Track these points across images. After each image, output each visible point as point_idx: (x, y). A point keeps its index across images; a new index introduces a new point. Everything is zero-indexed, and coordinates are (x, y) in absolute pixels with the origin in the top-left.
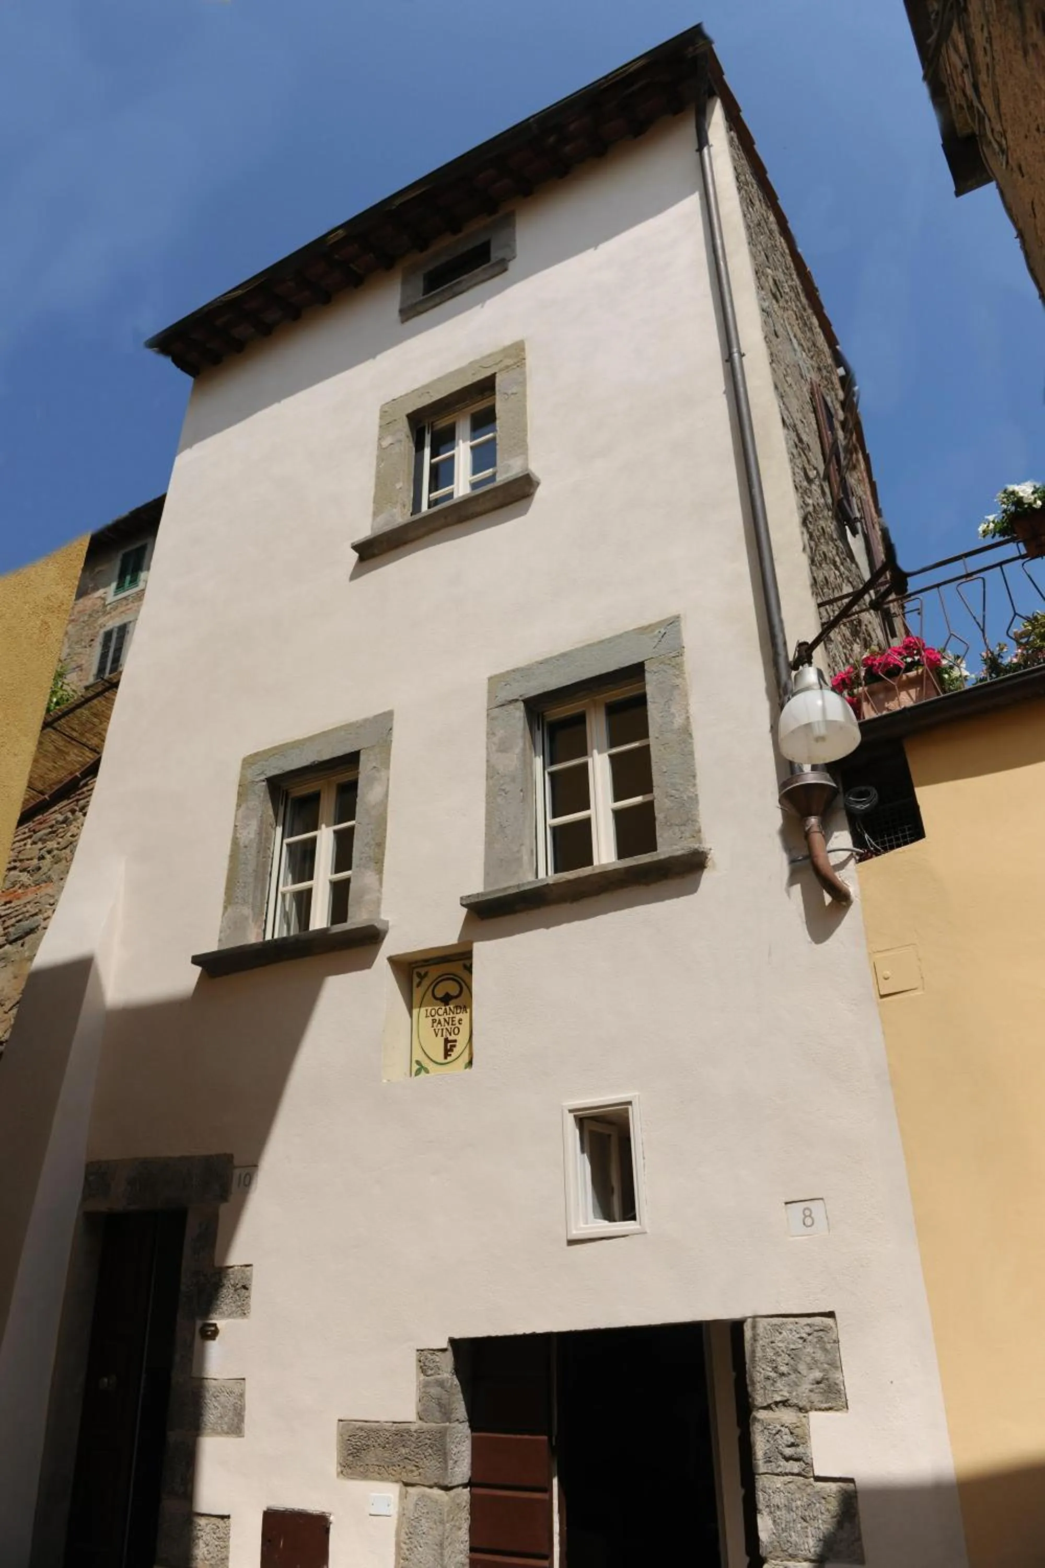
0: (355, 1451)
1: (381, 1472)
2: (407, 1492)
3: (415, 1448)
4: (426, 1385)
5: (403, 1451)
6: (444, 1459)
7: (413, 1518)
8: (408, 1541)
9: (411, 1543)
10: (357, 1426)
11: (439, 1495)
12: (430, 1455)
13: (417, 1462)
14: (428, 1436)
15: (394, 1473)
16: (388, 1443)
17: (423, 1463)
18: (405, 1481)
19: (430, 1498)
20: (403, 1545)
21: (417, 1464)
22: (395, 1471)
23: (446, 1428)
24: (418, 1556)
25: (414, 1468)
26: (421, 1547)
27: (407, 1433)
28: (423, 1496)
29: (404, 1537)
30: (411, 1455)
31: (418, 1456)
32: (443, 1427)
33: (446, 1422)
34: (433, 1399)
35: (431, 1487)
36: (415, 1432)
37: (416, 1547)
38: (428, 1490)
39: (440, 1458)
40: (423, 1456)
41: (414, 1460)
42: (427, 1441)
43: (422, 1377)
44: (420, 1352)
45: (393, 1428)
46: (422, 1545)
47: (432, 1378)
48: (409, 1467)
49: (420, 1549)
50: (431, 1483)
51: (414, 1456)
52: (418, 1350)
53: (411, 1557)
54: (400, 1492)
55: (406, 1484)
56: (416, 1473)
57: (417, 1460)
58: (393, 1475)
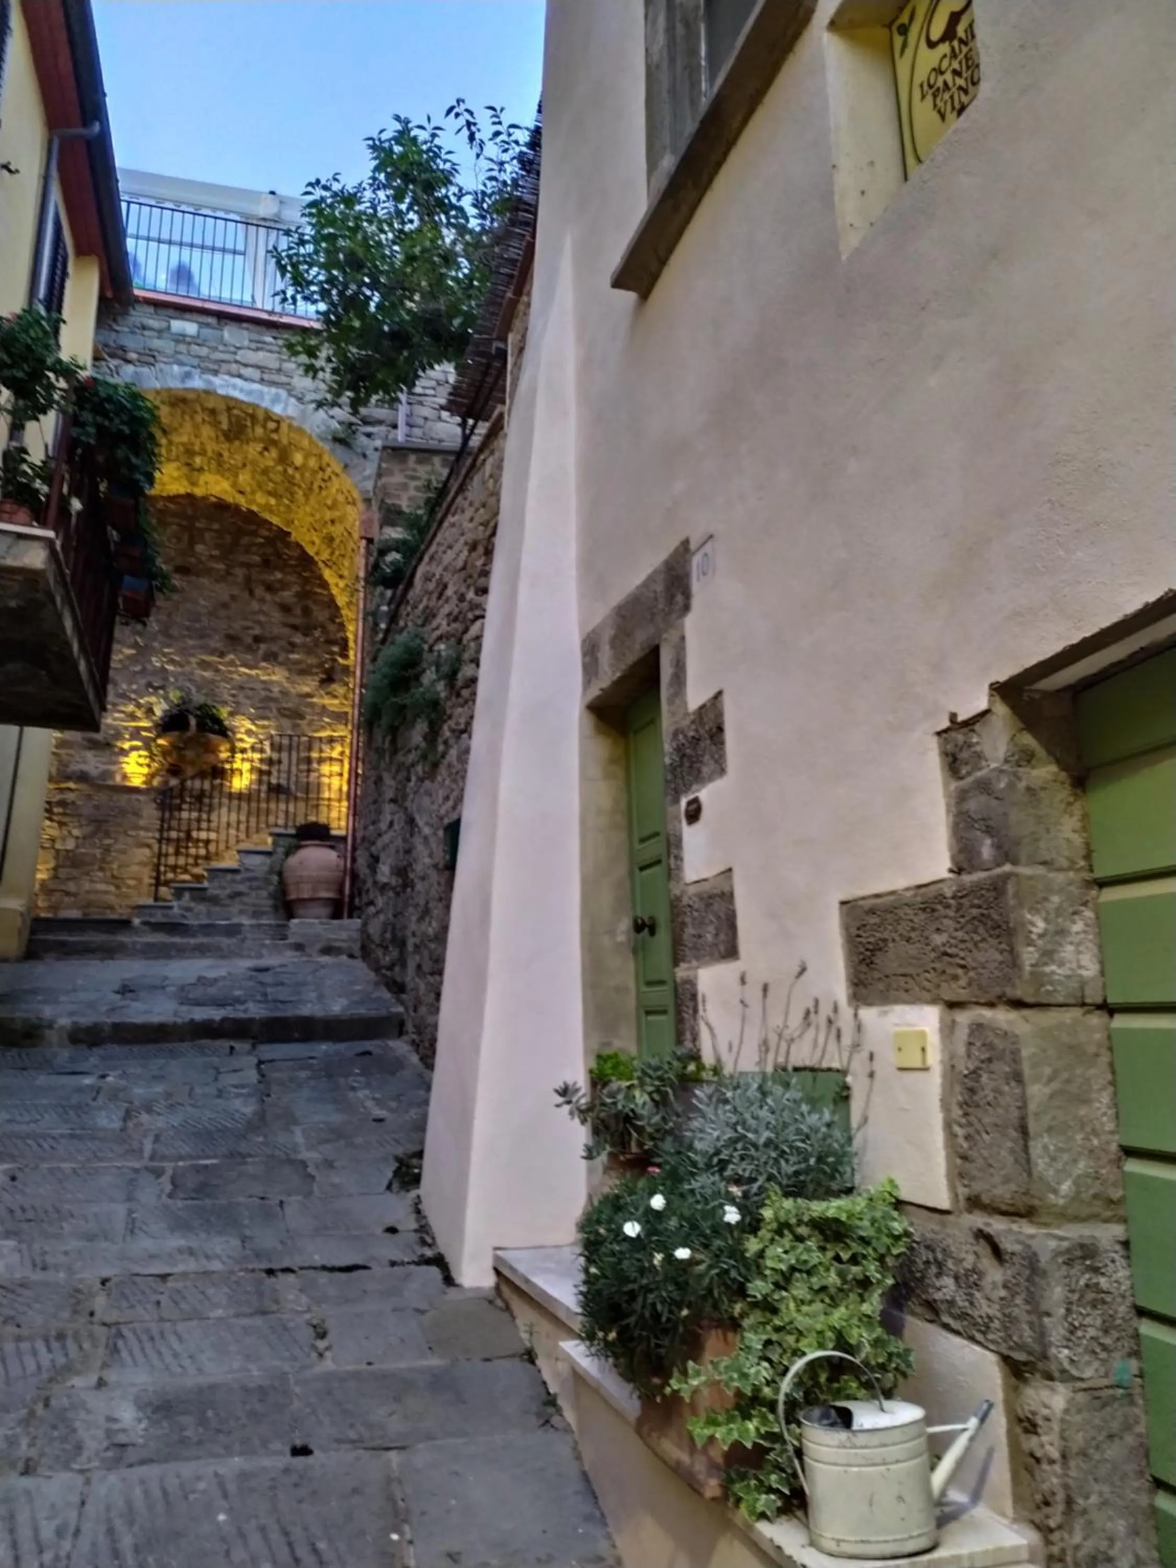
0: (868, 953)
1: (908, 986)
2: (954, 1022)
3: (956, 930)
4: (961, 797)
5: (938, 939)
6: (1008, 945)
7: (966, 1072)
8: (963, 1121)
9: (970, 1124)
10: (866, 908)
11: (1009, 1022)
12: (983, 940)
13: (963, 959)
14: (976, 902)
15: (926, 984)
16: (913, 929)
17: (974, 960)
18: (946, 998)
19: (993, 1030)
20: (957, 1129)
21: (962, 962)
22: (929, 981)
23: (1007, 877)
24: (985, 1153)
25: (960, 971)
26: (987, 1133)
27: (940, 903)
28: (977, 1028)
29: (957, 1112)
30: (951, 946)
31: (963, 946)
32: (999, 876)
33: (1003, 864)
34: (976, 821)
35: (991, 1005)
36: (953, 898)
37: (978, 1133)
38: (987, 1013)
39: (1000, 943)
40: (970, 945)
41: (957, 955)
42: (975, 912)
43: (954, 785)
44: (944, 735)
45: (919, 899)
46: (989, 1129)
47: (970, 779)
48: (950, 971)
49: (985, 1136)
50: (990, 997)
51: (956, 946)
52: (939, 734)
53: (973, 1154)
54: (942, 1020)
55: (952, 1005)
56: (963, 982)
57: (962, 954)
58: (929, 991)
